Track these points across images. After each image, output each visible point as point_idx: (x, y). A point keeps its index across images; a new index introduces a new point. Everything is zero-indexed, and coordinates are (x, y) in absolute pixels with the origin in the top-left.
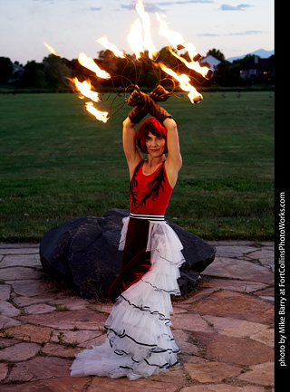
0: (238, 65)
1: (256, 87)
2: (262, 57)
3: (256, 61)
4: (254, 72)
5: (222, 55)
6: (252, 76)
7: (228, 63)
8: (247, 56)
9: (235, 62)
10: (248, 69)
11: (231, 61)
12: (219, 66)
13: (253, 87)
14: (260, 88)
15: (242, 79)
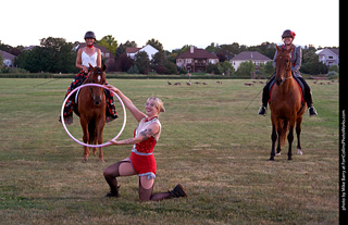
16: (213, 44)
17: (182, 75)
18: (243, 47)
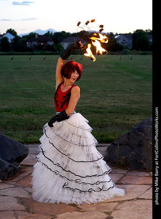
0: (26, 39)
1: (36, 53)
2: (40, 34)
3: (37, 37)
4: (35, 43)
5: (16, 33)
6: (34, 46)
7: (19, 37)
8: (31, 34)
9: (23, 37)
10: (31, 41)
11: (21, 37)
12: (14, 39)
13: (35, 52)
14: (39, 53)
15: (28, 48)
16: (49, 32)
17: (31, 52)
18: (68, 34)
